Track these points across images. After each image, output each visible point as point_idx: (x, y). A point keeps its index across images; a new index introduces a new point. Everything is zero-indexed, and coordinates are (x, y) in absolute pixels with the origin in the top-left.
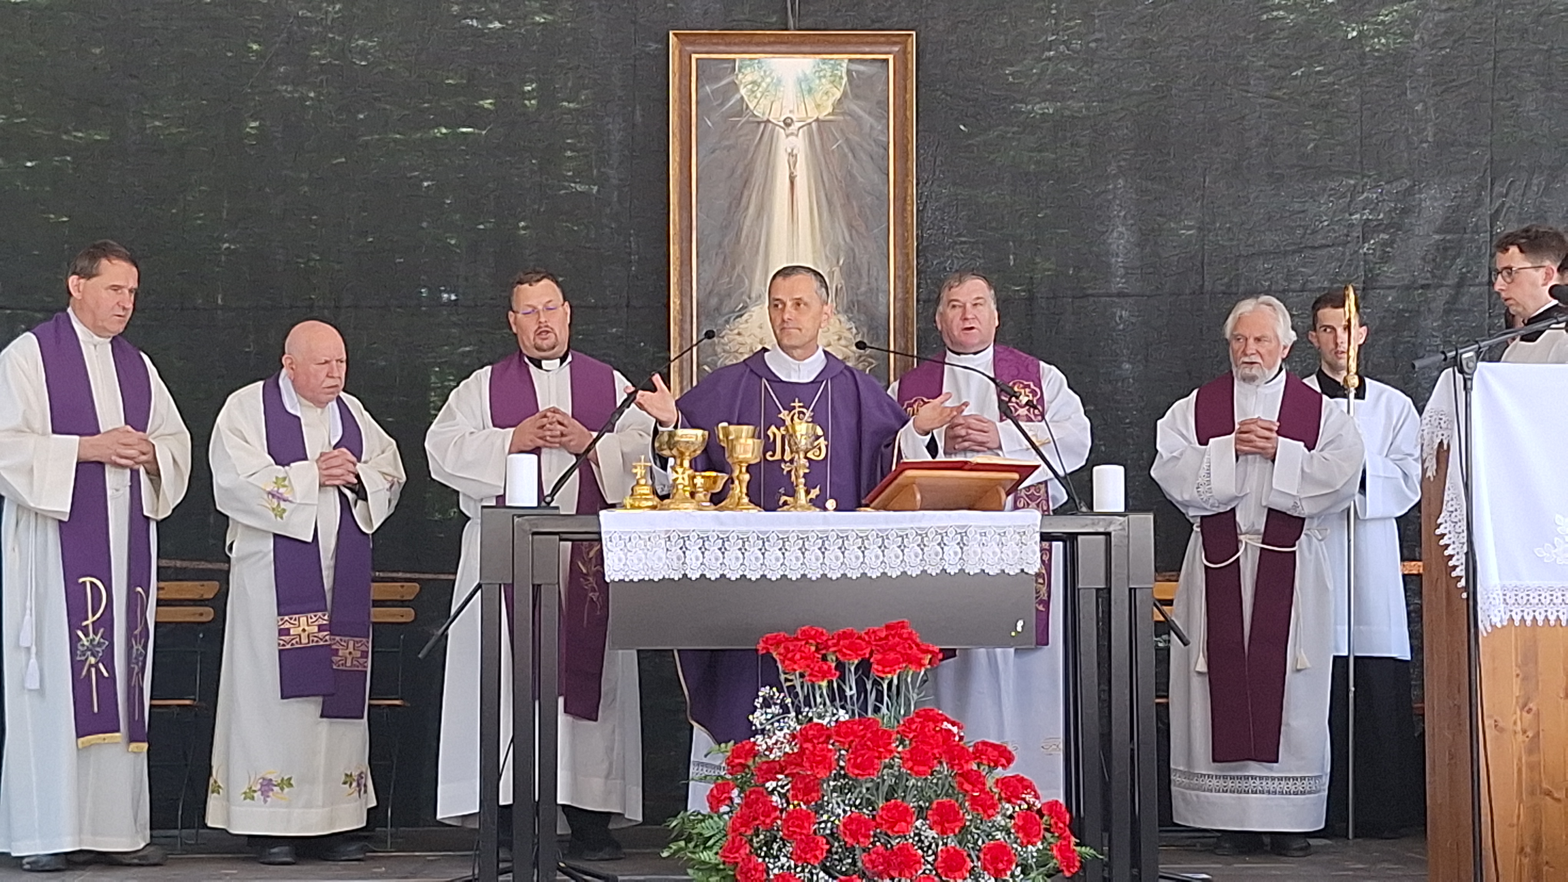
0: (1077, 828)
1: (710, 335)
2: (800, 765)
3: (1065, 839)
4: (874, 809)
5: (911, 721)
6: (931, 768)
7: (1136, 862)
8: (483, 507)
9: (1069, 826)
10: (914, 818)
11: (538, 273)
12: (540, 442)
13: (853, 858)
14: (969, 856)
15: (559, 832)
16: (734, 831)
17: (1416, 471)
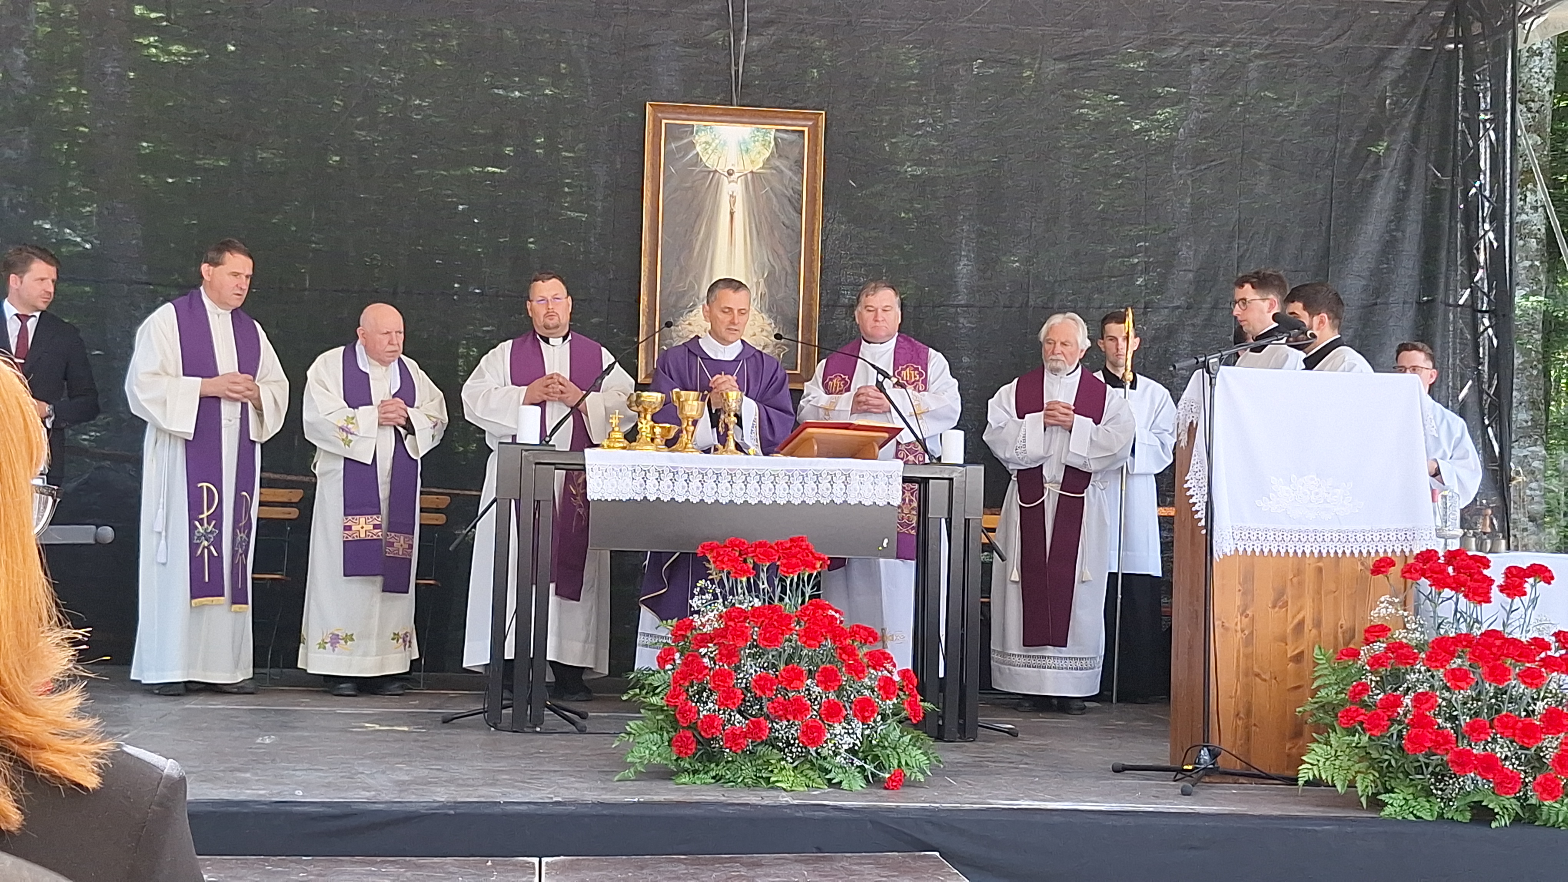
0: (922, 689)
1: (669, 325)
2: (725, 637)
3: (913, 696)
4: (777, 671)
5: (807, 608)
6: (819, 642)
7: (962, 714)
8: (500, 443)
9: (917, 688)
10: (805, 676)
11: (549, 274)
12: (545, 397)
13: (761, 705)
14: (844, 706)
15: (547, 680)
16: (675, 683)
17: (1171, 441)
